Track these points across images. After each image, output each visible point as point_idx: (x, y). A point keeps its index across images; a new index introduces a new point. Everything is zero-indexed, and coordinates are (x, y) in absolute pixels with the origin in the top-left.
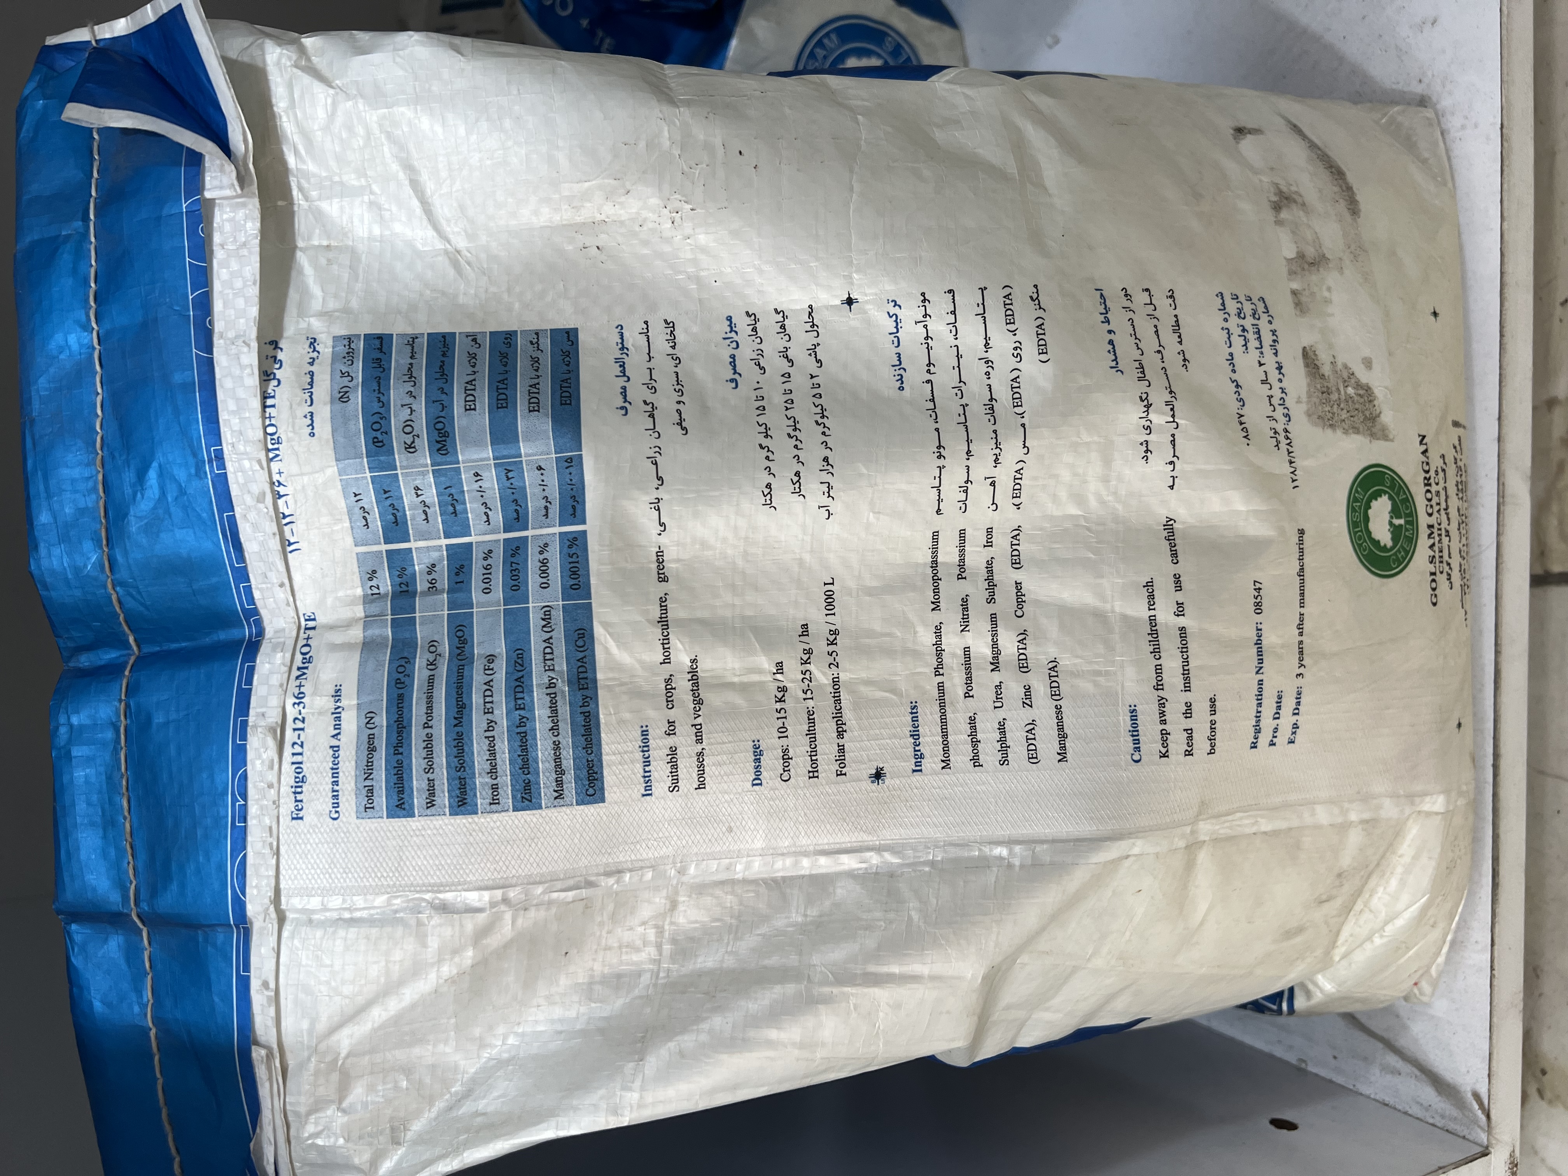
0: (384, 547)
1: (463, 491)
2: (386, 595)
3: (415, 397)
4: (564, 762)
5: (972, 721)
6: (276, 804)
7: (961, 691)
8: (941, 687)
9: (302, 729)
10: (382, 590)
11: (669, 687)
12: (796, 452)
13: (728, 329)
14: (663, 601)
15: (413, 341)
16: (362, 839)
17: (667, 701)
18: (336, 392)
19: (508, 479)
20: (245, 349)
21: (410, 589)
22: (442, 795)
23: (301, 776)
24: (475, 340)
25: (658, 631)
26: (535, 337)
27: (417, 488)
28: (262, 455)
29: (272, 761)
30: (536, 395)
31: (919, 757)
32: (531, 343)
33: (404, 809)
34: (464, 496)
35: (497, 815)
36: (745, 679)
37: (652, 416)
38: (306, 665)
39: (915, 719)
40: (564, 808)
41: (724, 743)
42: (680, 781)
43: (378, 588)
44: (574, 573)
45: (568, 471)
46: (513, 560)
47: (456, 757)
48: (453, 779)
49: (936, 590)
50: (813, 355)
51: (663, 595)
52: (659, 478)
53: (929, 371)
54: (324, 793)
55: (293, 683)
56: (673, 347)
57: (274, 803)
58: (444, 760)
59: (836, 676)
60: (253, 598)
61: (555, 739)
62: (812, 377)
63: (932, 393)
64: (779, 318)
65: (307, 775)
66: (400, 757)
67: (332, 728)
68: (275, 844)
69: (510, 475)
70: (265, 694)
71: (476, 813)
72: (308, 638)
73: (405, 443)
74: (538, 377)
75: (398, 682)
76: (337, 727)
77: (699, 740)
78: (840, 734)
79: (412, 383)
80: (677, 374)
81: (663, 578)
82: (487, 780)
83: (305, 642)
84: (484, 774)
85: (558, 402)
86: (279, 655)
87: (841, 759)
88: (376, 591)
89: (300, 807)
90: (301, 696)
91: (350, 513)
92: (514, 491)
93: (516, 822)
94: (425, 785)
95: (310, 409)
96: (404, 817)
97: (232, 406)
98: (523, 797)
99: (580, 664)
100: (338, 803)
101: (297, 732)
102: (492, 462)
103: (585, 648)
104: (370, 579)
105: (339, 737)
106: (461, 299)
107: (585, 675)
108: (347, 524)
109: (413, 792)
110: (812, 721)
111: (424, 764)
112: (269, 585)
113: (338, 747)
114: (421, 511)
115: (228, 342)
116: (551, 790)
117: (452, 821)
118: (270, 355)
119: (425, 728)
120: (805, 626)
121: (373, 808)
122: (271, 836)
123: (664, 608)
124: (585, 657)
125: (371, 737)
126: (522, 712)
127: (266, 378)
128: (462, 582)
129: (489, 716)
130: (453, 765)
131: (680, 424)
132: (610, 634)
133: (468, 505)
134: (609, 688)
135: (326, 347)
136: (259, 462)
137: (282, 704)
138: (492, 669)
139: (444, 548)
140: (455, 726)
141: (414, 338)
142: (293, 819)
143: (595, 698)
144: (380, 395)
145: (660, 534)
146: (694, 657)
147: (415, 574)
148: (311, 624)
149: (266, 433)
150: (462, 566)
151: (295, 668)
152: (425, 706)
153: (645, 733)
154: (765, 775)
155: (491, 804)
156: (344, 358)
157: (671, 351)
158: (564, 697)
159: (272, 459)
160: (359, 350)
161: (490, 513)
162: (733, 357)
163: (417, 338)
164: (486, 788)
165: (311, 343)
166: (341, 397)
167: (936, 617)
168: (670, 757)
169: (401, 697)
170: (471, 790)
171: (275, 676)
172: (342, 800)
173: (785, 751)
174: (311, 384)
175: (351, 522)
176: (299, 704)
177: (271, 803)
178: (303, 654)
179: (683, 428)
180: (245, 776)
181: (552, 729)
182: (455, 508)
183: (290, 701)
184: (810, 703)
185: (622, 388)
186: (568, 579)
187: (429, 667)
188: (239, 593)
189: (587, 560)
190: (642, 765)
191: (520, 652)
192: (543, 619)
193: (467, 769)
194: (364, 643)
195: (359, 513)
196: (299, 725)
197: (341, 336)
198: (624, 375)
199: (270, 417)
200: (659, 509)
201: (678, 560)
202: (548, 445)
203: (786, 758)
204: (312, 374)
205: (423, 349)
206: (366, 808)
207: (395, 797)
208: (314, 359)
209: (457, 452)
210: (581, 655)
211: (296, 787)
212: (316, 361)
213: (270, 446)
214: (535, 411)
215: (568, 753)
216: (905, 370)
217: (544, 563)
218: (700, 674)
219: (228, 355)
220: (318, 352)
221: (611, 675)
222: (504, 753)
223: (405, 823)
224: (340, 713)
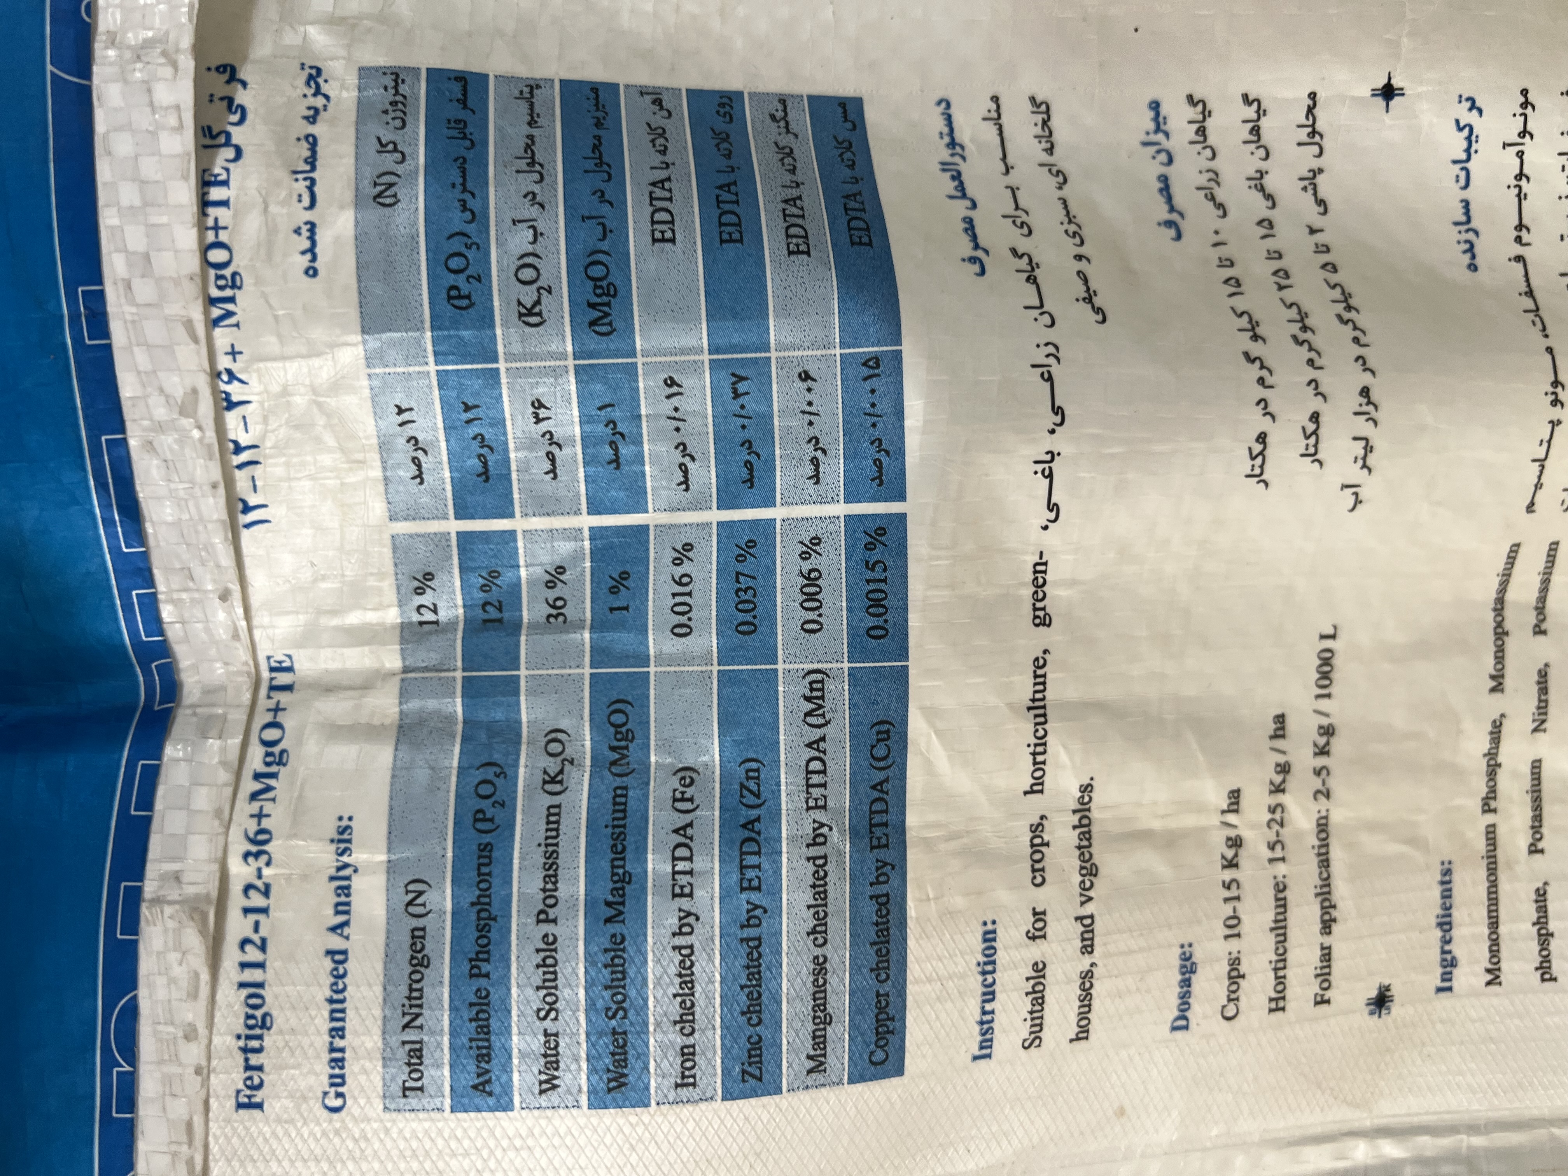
0: (454, 526)
1: (639, 417)
2: (451, 625)
3: (542, 206)
4: (832, 999)
5: (1541, 896)
6: (203, 1072)
7: (1523, 841)
8: (1491, 833)
9: (264, 911)
10: (443, 615)
11: (1037, 841)
12: (1312, 374)
13: (1152, 126)
14: (1039, 664)
15: (531, 92)
16: (395, 1153)
17: (1034, 870)
18: (366, 183)
19: (737, 395)
20: (168, 71)
21: (506, 615)
22: (574, 1067)
23: (259, 1013)
24: (658, 102)
25: (1026, 728)
26: (780, 107)
27: (538, 405)
28: (197, 314)
29: (197, 975)
30: (800, 221)
31: (1449, 963)
32: (773, 117)
33: (490, 1094)
34: (639, 427)
35: (690, 1107)
36: (1173, 824)
37: (1032, 279)
38: (274, 769)
39: (1447, 895)
40: (824, 1091)
41: (1131, 952)
42: (1045, 1028)
43: (435, 611)
44: (877, 603)
45: (868, 385)
46: (740, 568)
47: (607, 988)
48: (600, 1035)
49: (1500, 656)
50: (1310, 191)
51: (1040, 654)
52: (1057, 410)
53: (1518, 239)
54: (311, 1052)
55: (245, 808)
56: (1050, 150)
57: (198, 1071)
58: (582, 993)
59: (1324, 814)
60: (158, 620)
61: (818, 952)
62: (1312, 231)
63: (1527, 280)
64: (1250, 112)
65: (274, 1013)
66: (483, 982)
67: (331, 911)
68: (199, 1160)
69: (742, 387)
70: (182, 831)
71: (647, 1105)
72: (277, 709)
73: (520, 303)
74: (798, 185)
75: (480, 816)
76: (342, 908)
77: (1088, 948)
78: (1327, 926)
79: (536, 176)
80: (1065, 202)
81: (1042, 620)
82: (671, 1036)
83: (269, 718)
84: (667, 1025)
85: (845, 238)
86: (213, 744)
87: (1324, 976)
88: (429, 617)
89: (256, 1081)
90: (261, 837)
91: (384, 446)
92: (746, 422)
93: (729, 1122)
94: (537, 1044)
95: (308, 216)
96: (491, 1110)
97: (129, 195)
98: (744, 1072)
99: (876, 794)
100: (342, 1077)
101: (252, 917)
102: (706, 357)
103: (890, 761)
104: (419, 591)
105: (346, 931)
106: (626, 21)
107: (884, 818)
108: (377, 473)
109: (510, 1057)
110: (1282, 904)
111: (536, 999)
112: (196, 595)
113: (344, 952)
114: (543, 454)
115: (128, 55)
116: (803, 1057)
117: (595, 1121)
118: (218, 94)
119: (539, 921)
120: (1280, 719)
121: (421, 1089)
122: (190, 1143)
123: (1040, 680)
124: (887, 780)
125: (418, 936)
126: (755, 897)
127: (208, 142)
128: (626, 608)
129: (685, 903)
130: (600, 1004)
131: (1089, 299)
132: (937, 732)
133: (646, 447)
134: (928, 844)
135: (343, 87)
136: (189, 324)
137: (220, 854)
138: (691, 800)
139: (586, 534)
140: (608, 920)
141: (533, 86)
142: (240, 1106)
143: (900, 866)
144: (467, 196)
145: (1046, 528)
146: (1087, 781)
147: (517, 585)
148: (283, 679)
149: (206, 263)
150: (625, 575)
151: (248, 774)
152: (541, 874)
153: (989, 937)
154: (1196, 1013)
155: (677, 1086)
156: (386, 112)
157: (1045, 158)
158: (841, 863)
159: (216, 322)
160: (417, 99)
161: (691, 466)
162: (1164, 179)
163: (538, 87)
164: (671, 1053)
165: (311, 77)
166: (379, 195)
167: (1496, 704)
168: (1032, 982)
169: (485, 851)
170: (639, 1057)
171: (203, 791)
172: (351, 1069)
173: (1235, 963)
174: (312, 161)
175: (385, 469)
176: (257, 855)
177: (191, 1070)
178: (266, 743)
179: (1098, 310)
180: (132, 1012)
181: (813, 931)
182: (616, 450)
183: (238, 846)
184: (1281, 869)
185: (964, 219)
186: (863, 614)
187: (548, 787)
188: (128, 608)
189: (905, 576)
190: (979, 999)
191: (754, 765)
192: (808, 699)
193: (631, 1013)
194: (400, 727)
195: (403, 452)
196: (257, 900)
197: (377, 69)
198: (964, 196)
199: (216, 228)
200: (1050, 476)
201: (1073, 583)
202: (827, 326)
203: (1235, 976)
204: (312, 142)
205: (553, 109)
206: (405, 1089)
207: (472, 1068)
208: (317, 111)
209: (633, 331)
210: (880, 776)
211: (248, 1037)
212: (323, 115)
213: (215, 293)
214: (799, 252)
215: (842, 980)
216: (1477, 233)
217: (812, 578)
218: (1095, 814)
219: (125, 81)
220: (327, 97)
221: (931, 818)
222: (711, 981)
223: (491, 1123)
224: (348, 878)
